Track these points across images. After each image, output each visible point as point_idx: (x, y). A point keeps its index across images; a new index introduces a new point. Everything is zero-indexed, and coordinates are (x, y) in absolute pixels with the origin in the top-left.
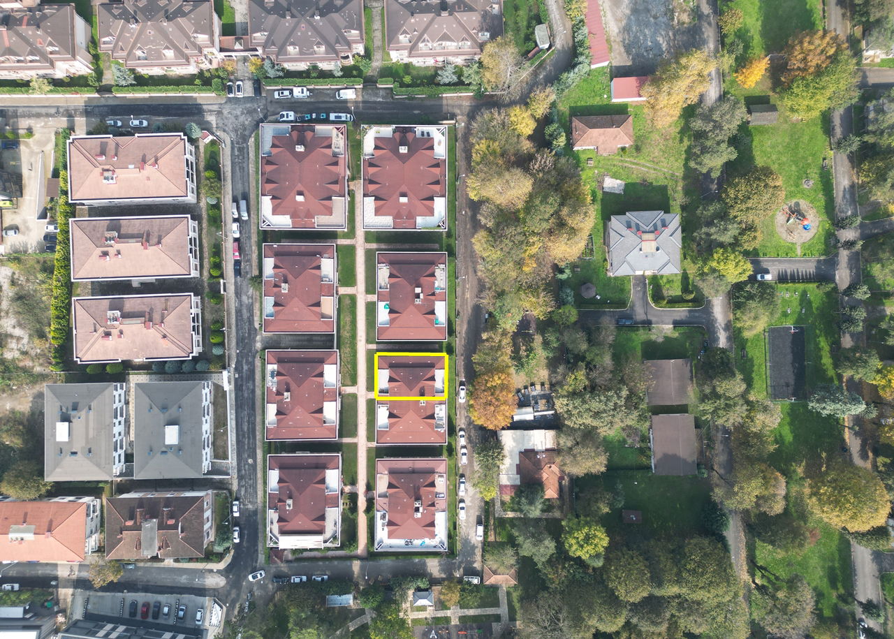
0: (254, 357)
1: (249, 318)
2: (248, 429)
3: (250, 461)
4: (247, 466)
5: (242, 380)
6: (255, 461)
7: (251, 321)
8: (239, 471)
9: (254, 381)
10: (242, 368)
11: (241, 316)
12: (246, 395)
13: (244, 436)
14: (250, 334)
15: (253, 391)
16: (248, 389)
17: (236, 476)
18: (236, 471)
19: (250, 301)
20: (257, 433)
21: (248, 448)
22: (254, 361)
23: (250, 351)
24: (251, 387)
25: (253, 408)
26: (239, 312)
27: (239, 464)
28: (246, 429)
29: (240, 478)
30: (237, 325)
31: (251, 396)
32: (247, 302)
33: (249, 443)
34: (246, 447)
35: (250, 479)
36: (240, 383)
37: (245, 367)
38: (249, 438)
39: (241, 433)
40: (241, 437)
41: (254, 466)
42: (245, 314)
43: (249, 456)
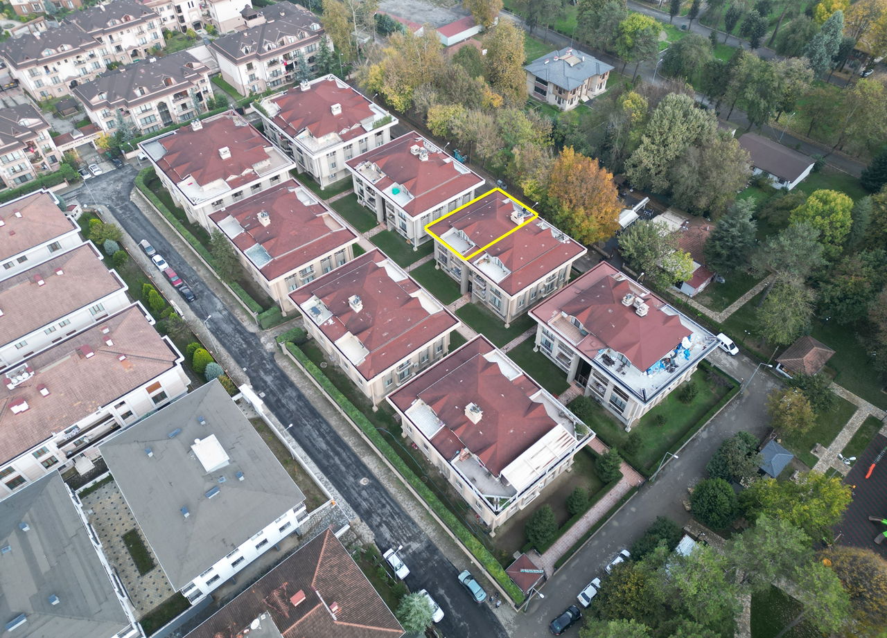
0: (273, 361)
1: (236, 329)
2: (328, 443)
3: (364, 482)
4: (364, 493)
5: (274, 395)
6: (370, 475)
7: (240, 330)
8: (356, 507)
9: (292, 385)
10: (265, 382)
11: (223, 332)
12: (293, 407)
13: (328, 457)
14: (248, 343)
15: (301, 396)
16: (290, 398)
17: (357, 519)
18: (352, 512)
19: (225, 313)
20: (346, 439)
21: (347, 467)
22: (276, 366)
23: (263, 358)
24: (294, 394)
25: (314, 413)
26: (216, 331)
27: (349, 499)
28: (324, 446)
29: (366, 516)
30: (224, 345)
31: (301, 404)
32: (220, 316)
33: (342, 461)
34: (343, 469)
35: (384, 506)
36: (273, 399)
37: (269, 379)
38: (337, 454)
39: (320, 456)
40: (325, 462)
41: (376, 485)
42: (228, 329)
43: (356, 477)
